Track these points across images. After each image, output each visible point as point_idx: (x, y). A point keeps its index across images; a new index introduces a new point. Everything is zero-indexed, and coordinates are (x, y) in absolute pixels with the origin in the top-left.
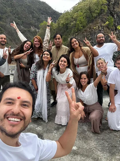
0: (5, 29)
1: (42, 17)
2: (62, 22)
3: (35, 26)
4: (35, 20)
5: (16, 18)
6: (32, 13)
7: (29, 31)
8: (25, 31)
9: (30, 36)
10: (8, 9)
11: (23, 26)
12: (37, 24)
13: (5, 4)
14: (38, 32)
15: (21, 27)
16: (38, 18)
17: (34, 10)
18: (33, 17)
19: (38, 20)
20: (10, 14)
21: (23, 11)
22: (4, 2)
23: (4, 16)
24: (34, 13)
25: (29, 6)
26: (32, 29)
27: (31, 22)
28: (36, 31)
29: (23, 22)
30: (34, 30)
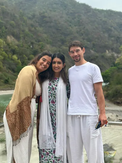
3: (112, 49)
4: (112, 41)
5: (84, 39)
6: (108, 31)
7: (103, 57)
8: (97, 57)
9: (103, 64)
10: (75, 29)
11: (95, 51)
12: (115, 46)
13: (70, 22)
14: (116, 57)
15: (90, 52)
17: (112, 27)
18: (110, 36)
19: (117, 40)
20: (77, 35)
21: (94, 29)
23: (68, 38)
24: (111, 30)
25: (105, 22)
26: (108, 53)
27: (107, 43)
28: (113, 56)
29: (94, 45)
30: (110, 54)
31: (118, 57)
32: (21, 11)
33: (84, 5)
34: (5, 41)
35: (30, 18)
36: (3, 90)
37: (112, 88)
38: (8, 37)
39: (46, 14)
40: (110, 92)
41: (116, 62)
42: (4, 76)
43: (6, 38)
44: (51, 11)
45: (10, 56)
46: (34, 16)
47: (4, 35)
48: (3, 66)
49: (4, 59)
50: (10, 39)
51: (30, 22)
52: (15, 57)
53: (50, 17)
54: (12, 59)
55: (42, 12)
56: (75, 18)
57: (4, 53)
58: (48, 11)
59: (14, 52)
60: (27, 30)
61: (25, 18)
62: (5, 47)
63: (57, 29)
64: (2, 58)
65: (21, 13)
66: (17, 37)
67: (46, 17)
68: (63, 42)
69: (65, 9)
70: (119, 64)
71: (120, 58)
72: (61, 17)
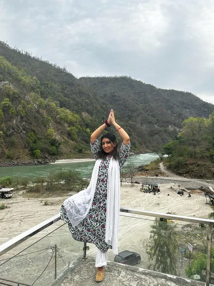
0: (134, 130)
1: (186, 112)
3: (175, 125)
4: (174, 117)
5: (149, 115)
6: (171, 108)
7: (166, 131)
8: (160, 131)
9: (166, 137)
10: (140, 106)
11: (158, 125)
12: (177, 121)
13: (137, 101)
14: (178, 132)
16: (180, 114)
17: (174, 104)
18: (173, 113)
19: (179, 117)
20: (142, 111)
21: (158, 106)
22: (136, 98)
23: (135, 114)
24: (173, 108)
25: (168, 101)
26: (171, 128)
27: (170, 119)
28: (175, 131)
29: (157, 120)
30: (172, 129)
31: (180, 131)
32: (95, 91)
33: (149, 85)
34: (81, 116)
35: (102, 97)
36: (77, 158)
37: (174, 160)
38: (83, 113)
39: (116, 94)
40: (172, 163)
41: (178, 136)
42: (78, 146)
43: (81, 114)
44: (120, 91)
45: (84, 129)
46: (105, 95)
47: (79, 112)
48: (78, 138)
49: (79, 132)
50: (85, 114)
51: (101, 100)
52: (88, 130)
53: (119, 96)
54: (85, 132)
55: (112, 92)
56: (141, 97)
57: (79, 126)
58: (118, 91)
59: (87, 126)
60: (99, 108)
61: (98, 97)
62: (80, 122)
63: (125, 107)
64: (77, 130)
65: (94, 93)
66: (91, 114)
67: (116, 96)
68: (130, 117)
69: (132, 89)
70: (180, 138)
71: (182, 132)
72: (129, 96)
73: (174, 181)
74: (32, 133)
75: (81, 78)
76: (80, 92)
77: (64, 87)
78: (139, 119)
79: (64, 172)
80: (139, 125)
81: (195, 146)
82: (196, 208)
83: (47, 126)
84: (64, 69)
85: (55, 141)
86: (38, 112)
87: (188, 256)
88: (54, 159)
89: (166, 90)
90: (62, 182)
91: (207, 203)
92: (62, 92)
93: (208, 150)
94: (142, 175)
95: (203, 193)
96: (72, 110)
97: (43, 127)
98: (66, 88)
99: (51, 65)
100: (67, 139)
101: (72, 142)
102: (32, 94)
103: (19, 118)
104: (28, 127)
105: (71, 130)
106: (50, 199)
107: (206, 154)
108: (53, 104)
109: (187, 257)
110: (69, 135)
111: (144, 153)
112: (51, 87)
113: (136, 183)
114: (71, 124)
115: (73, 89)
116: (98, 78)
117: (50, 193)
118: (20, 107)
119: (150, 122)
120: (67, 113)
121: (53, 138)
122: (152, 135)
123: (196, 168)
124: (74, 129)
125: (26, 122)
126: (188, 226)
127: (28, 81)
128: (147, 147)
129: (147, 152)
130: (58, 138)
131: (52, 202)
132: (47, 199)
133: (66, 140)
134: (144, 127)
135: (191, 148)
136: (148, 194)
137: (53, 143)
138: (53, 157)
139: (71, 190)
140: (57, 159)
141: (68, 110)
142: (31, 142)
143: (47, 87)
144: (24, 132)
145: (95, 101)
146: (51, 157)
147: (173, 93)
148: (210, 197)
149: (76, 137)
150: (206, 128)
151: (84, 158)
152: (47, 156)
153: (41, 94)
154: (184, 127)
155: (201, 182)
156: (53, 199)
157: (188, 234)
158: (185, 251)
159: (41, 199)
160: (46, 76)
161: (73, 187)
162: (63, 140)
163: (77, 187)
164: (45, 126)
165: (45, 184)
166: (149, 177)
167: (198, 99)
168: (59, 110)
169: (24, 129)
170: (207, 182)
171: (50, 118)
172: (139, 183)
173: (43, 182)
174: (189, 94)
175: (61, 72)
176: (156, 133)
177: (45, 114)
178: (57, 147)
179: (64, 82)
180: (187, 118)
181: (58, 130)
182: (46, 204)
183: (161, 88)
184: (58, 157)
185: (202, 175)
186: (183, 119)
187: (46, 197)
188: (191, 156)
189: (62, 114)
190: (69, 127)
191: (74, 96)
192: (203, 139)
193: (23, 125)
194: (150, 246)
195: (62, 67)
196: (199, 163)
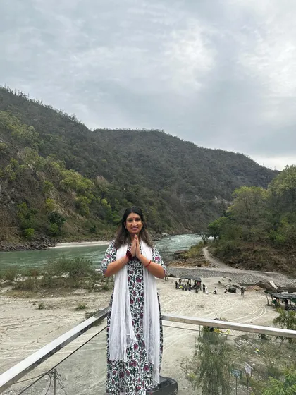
0: (167, 202)
1: (236, 179)
2: (281, 186)
3: (222, 196)
4: (222, 185)
5: (187, 182)
6: (217, 173)
7: (210, 204)
8: (204, 204)
9: (211, 212)
10: (177, 170)
11: (201, 196)
12: (225, 191)
13: (172, 163)
14: (227, 206)
15: (195, 198)
16: (229, 182)
17: (221, 169)
18: (219, 180)
19: (228, 185)
20: (179, 177)
21: (200, 171)
22: (171, 159)
23: (169, 180)
24: (220, 173)
25: (213, 164)
26: (217, 200)
27: (215, 188)
28: (223, 203)
29: (200, 189)
30: (219, 202)
31: (229, 205)
32: (115, 148)
33: (188, 143)
34: (95, 182)
35: (125, 157)
36: (88, 241)
37: (223, 244)
38: (98, 178)
39: (144, 153)
40: (220, 248)
41: (227, 211)
42: (90, 224)
43: (95, 178)
44: (149, 149)
45: (99, 199)
46: (129, 154)
47: (92, 175)
48: (90, 212)
49: (92, 204)
50: (100, 179)
51: (124, 161)
52: (105, 201)
53: (148, 156)
54: (101, 204)
55: (139, 150)
56: (178, 158)
57: (92, 195)
58: (147, 149)
59: (104, 195)
60: (120, 171)
61: (119, 156)
62: (93, 189)
63: (157, 170)
64: (89, 201)
65: (115, 150)
66: (108, 177)
67: (143, 156)
68: (163, 185)
69: (165, 148)
70: (230, 213)
71: (232, 206)
72: (161, 156)
73: (223, 274)
74: (25, 204)
75: (96, 131)
76: (94, 150)
77: (73, 141)
78: (175, 187)
79: (68, 261)
80: (174, 195)
81: (250, 225)
82: (254, 312)
83: (46, 194)
84: (73, 118)
85: (56, 216)
86: (34, 175)
87: (245, 381)
88: (54, 242)
89: (210, 150)
90: (66, 276)
91: (268, 305)
92: (69, 148)
93: (267, 230)
94: (179, 264)
95: (263, 291)
96: (83, 174)
97: (40, 196)
98: (75, 142)
99: (55, 111)
100: (74, 214)
101: (80, 217)
102: (27, 149)
103: (6, 182)
104: (19, 195)
105: (81, 201)
106: (48, 300)
107: (265, 237)
108: (56, 165)
109: (243, 384)
110: (78, 207)
111: (182, 234)
112: (54, 141)
113: (171, 276)
114: (80, 192)
115: (85, 144)
116: (120, 131)
117: (46, 292)
118: (8, 168)
119: (190, 192)
120: (74, 177)
121: (54, 211)
122: (192, 210)
123: (252, 256)
124: (85, 200)
125: (16, 188)
126: (243, 337)
127: (21, 133)
128: (186, 227)
129: (185, 233)
130: (61, 211)
131: (51, 304)
132: (43, 300)
133: (72, 214)
134: (182, 198)
135: (244, 228)
136: (187, 293)
137: (54, 218)
138: (53, 239)
139: (78, 287)
140: (59, 242)
141: (76, 173)
142: (22, 216)
143: (49, 141)
144: (13, 202)
145: (116, 161)
146: (50, 239)
147: (219, 153)
148: (272, 296)
149: (87, 210)
150: (264, 201)
151: (98, 240)
152: (44, 237)
153: (40, 150)
154: (235, 200)
155: (258, 275)
156: (51, 299)
157: (243, 350)
158: (240, 375)
159: (33, 300)
160: (47, 125)
161: (81, 283)
162: (68, 214)
163: (87, 282)
164: (44, 195)
165: (40, 278)
166: (188, 268)
167: (253, 163)
168: (64, 172)
169: (13, 199)
170: (268, 275)
171: (50, 183)
172: (175, 277)
173: (37, 275)
174: (240, 156)
175: (70, 121)
176: (197, 207)
177: (44, 178)
178: (59, 225)
179: (73, 135)
180: (238, 187)
181: (62, 200)
182: (41, 308)
183: (204, 147)
184: (60, 238)
185: (260, 265)
186: (233, 189)
187: (41, 297)
188: (245, 239)
189: (69, 179)
190: (78, 196)
191: (86, 154)
192: (259, 215)
193: (12, 193)
194: (190, 368)
195: (70, 115)
196: (256, 248)
